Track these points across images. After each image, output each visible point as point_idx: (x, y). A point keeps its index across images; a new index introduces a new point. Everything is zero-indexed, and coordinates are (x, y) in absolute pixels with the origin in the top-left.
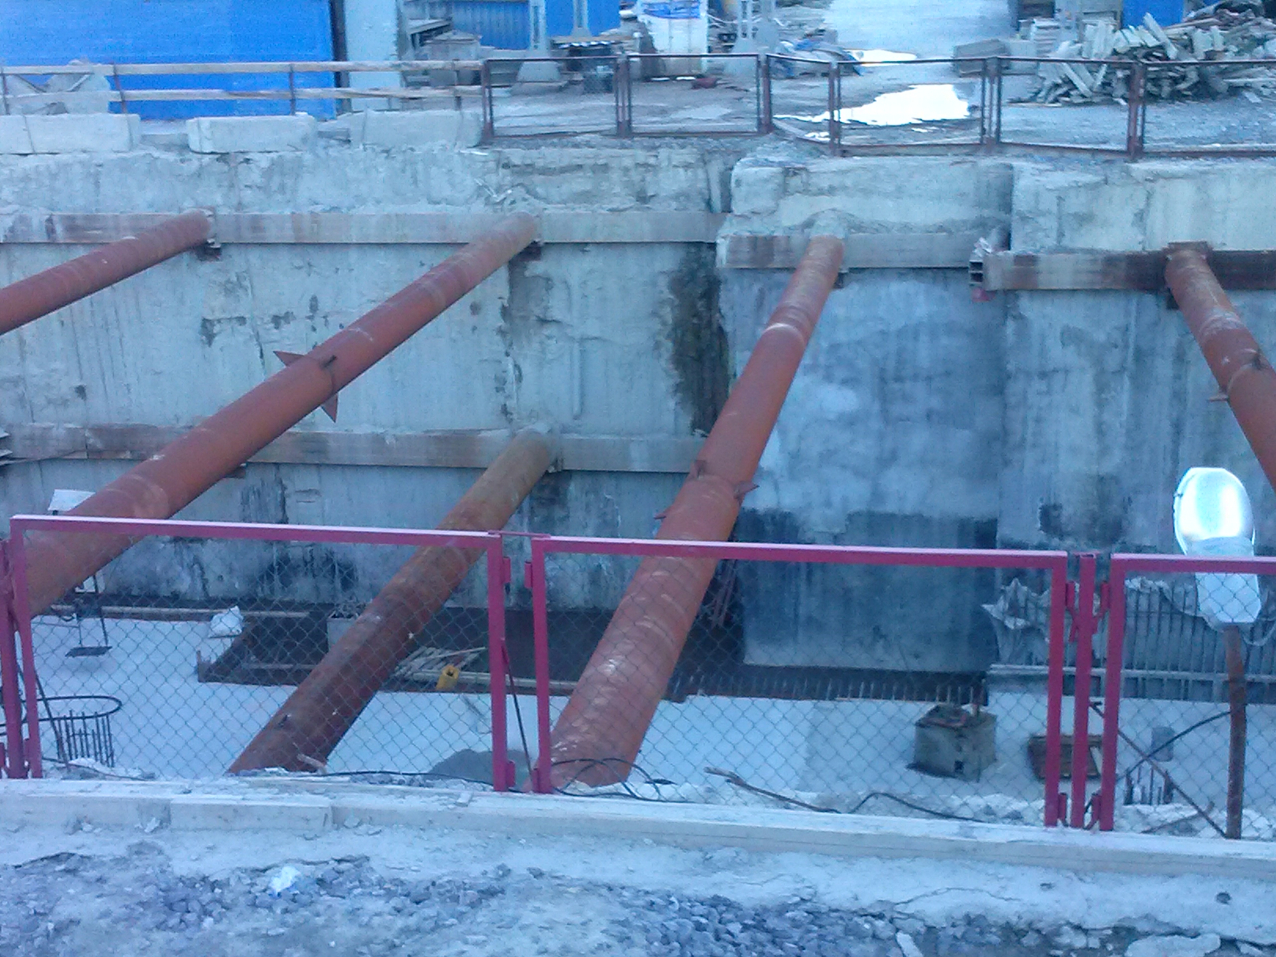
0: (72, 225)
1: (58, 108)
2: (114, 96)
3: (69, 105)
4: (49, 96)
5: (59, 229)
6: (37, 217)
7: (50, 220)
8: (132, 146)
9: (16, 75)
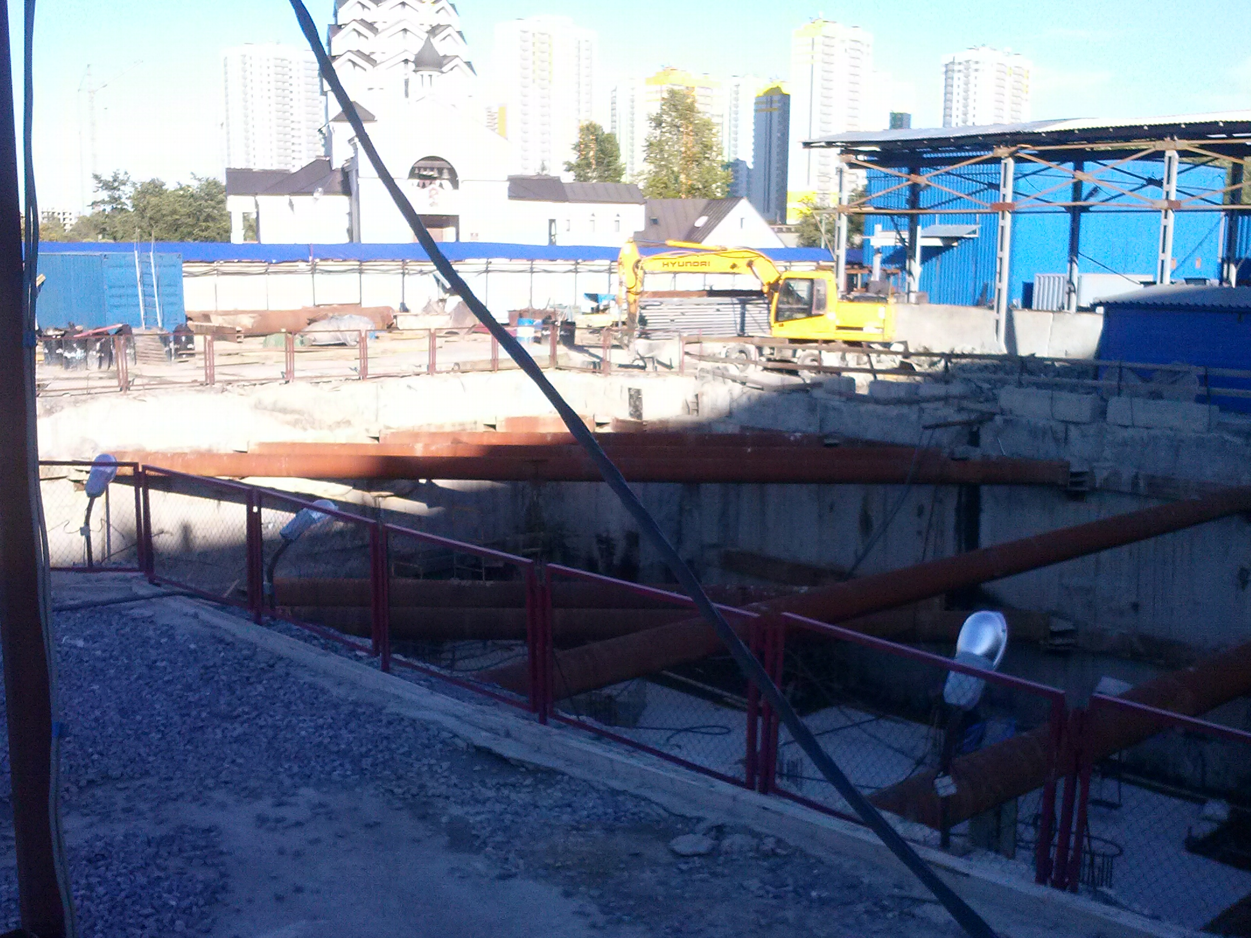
0: (1152, 482)
1: (1156, 395)
2: (1202, 390)
3: (1165, 394)
4: (1153, 386)
5: (1142, 483)
6: (1127, 473)
7: (1136, 477)
8: (1209, 430)
9: (1130, 369)
